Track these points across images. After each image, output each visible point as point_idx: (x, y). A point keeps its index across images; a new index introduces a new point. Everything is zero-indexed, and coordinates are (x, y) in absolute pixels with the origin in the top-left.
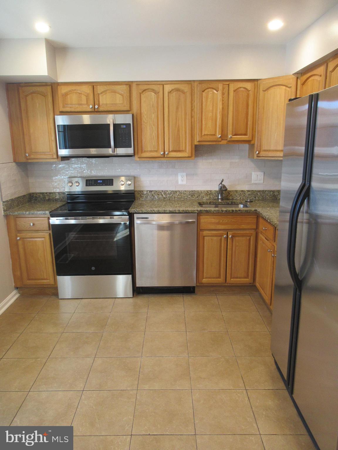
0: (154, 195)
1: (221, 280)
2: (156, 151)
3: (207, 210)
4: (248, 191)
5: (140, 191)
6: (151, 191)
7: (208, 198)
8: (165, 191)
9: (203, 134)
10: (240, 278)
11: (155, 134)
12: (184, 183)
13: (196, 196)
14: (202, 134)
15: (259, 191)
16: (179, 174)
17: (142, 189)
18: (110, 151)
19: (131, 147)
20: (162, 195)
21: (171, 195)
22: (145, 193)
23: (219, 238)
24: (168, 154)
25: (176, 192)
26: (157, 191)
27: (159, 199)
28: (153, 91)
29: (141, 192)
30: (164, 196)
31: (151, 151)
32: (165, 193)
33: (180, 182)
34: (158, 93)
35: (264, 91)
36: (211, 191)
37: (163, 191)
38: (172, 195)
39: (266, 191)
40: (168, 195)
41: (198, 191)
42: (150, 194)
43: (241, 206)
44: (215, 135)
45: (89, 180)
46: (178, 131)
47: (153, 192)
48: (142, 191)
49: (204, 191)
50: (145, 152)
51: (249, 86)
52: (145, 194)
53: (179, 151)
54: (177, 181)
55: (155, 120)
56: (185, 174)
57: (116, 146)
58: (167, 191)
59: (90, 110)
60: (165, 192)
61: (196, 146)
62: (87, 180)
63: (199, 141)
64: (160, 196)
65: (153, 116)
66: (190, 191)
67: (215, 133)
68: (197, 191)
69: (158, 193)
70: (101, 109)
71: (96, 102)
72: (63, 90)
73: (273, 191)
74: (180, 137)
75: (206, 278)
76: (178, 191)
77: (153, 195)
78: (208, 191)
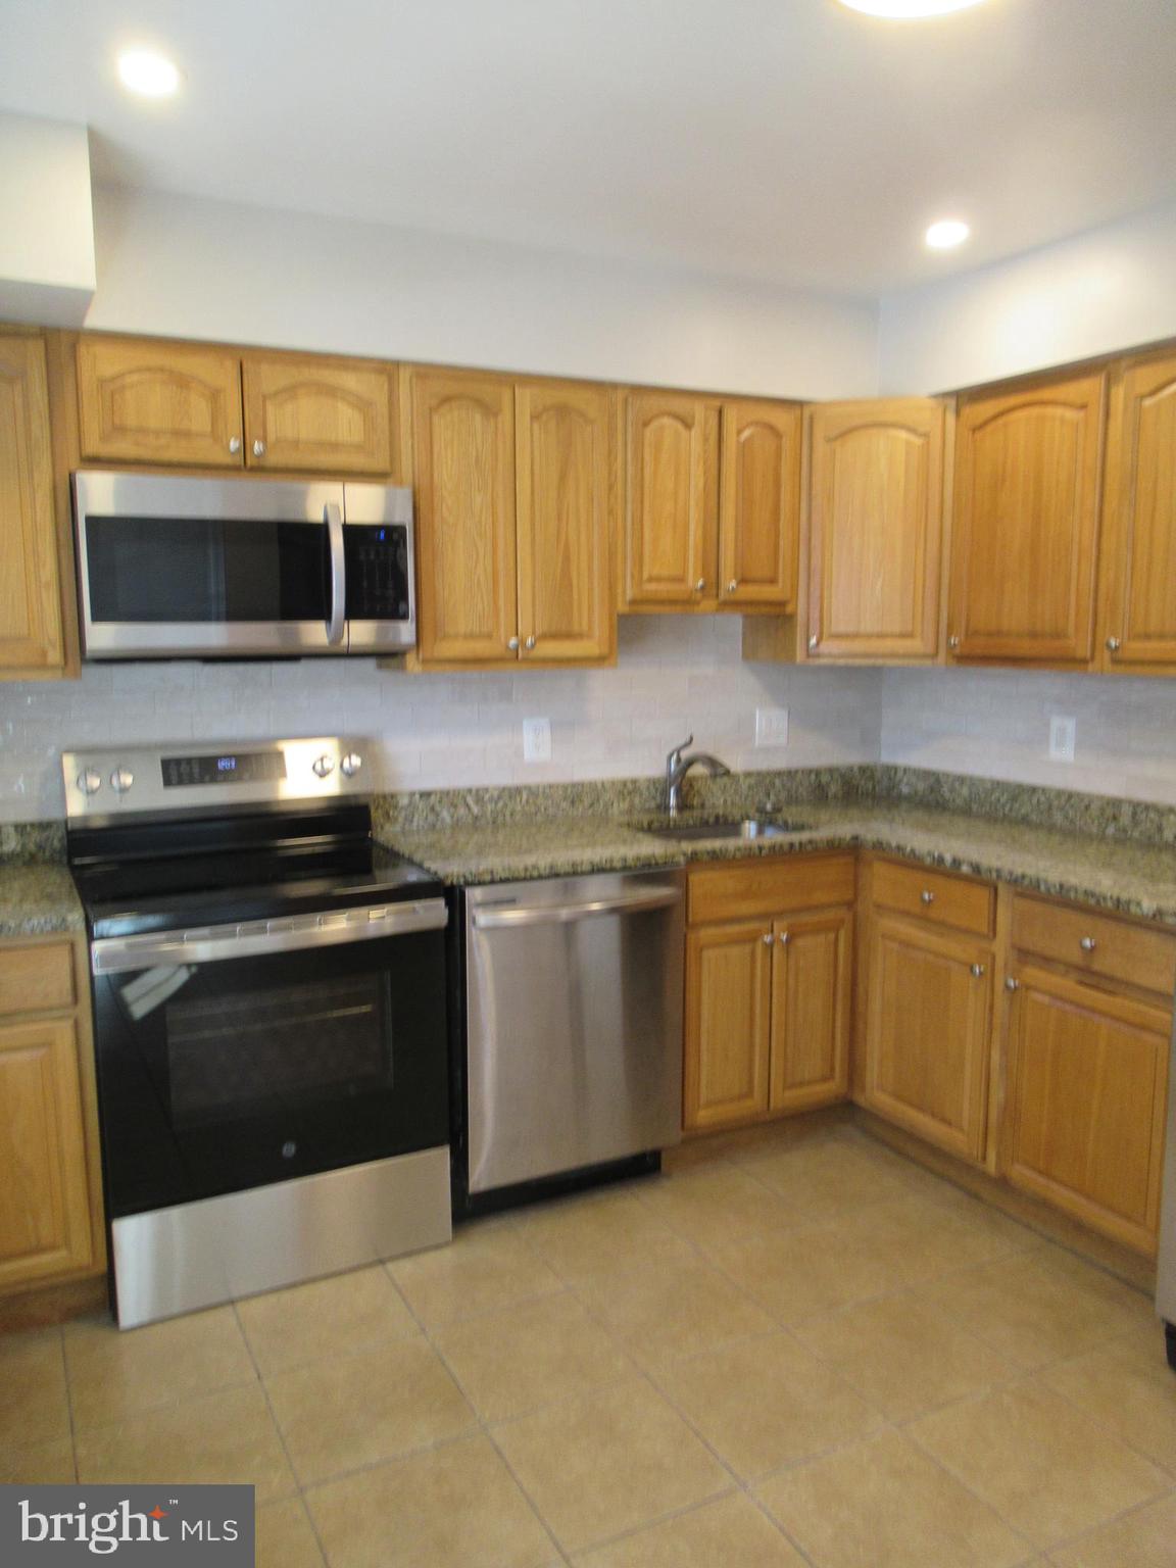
0: (438, 808)
1: (755, 1103)
2: (489, 636)
3: (714, 852)
4: (748, 775)
5: (384, 797)
6: (426, 795)
7: (625, 806)
8: (477, 791)
9: (646, 576)
10: (810, 1083)
11: (485, 570)
12: (545, 754)
13: (587, 802)
14: (641, 571)
15: (779, 774)
16: (525, 723)
17: (388, 788)
18: (315, 633)
19: (405, 617)
20: (467, 805)
21: (500, 804)
22: (404, 801)
23: (747, 948)
24: (533, 646)
25: (518, 790)
26: (448, 793)
27: (457, 825)
28: (479, 403)
29: (389, 799)
30: (475, 810)
31: (470, 636)
32: (479, 800)
33: (529, 754)
34: (496, 415)
35: (829, 440)
36: (634, 782)
37: (470, 791)
38: (505, 805)
39: (797, 772)
40: (490, 807)
41: (593, 786)
42: (421, 805)
43: (750, 828)
44: (681, 579)
45: (178, 762)
46: (567, 559)
47: (433, 797)
48: (393, 796)
49: (613, 783)
50: (445, 637)
51: (782, 420)
52: (402, 808)
53: (568, 636)
54: (519, 753)
55: (483, 519)
56: (544, 722)
57: (352, 613)
58: (486, 790)
59: (227, 460)
60: (479, 795)
61: (622, 617)
62: (166, 764)
63: (633, 602)
64: (462, 811)
65: (478, 500)
66: (565, 787)
67: (684, 572)
68: (590, 783)
69: (451, 798)
70: (273, 459)
71: (253, 429)
72: (99, 364)
73: (818, 773)
74: (571, 585)
75: (709, 1104)
76: (525, 787)
77: (433, 809)
78: (625, 784)
